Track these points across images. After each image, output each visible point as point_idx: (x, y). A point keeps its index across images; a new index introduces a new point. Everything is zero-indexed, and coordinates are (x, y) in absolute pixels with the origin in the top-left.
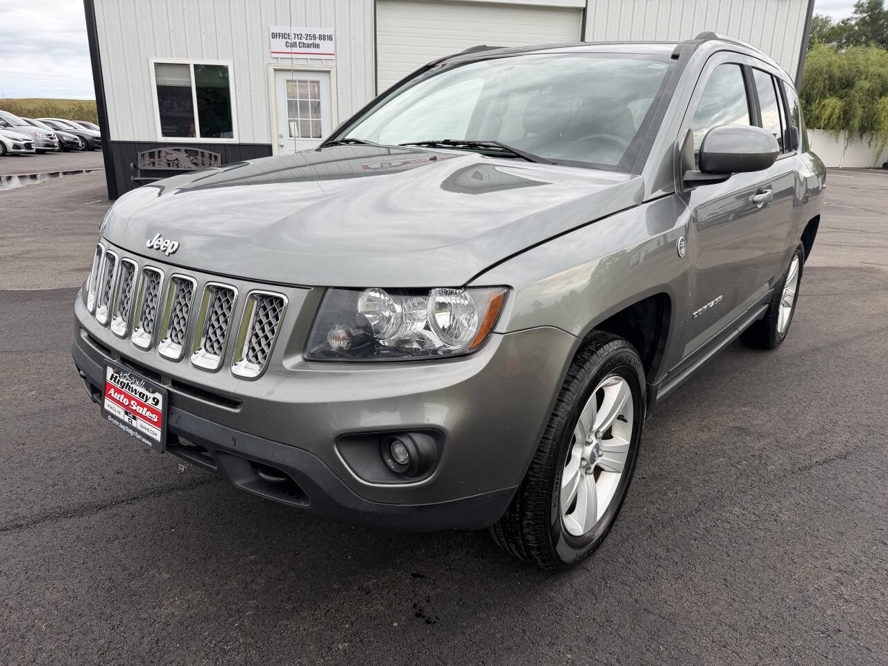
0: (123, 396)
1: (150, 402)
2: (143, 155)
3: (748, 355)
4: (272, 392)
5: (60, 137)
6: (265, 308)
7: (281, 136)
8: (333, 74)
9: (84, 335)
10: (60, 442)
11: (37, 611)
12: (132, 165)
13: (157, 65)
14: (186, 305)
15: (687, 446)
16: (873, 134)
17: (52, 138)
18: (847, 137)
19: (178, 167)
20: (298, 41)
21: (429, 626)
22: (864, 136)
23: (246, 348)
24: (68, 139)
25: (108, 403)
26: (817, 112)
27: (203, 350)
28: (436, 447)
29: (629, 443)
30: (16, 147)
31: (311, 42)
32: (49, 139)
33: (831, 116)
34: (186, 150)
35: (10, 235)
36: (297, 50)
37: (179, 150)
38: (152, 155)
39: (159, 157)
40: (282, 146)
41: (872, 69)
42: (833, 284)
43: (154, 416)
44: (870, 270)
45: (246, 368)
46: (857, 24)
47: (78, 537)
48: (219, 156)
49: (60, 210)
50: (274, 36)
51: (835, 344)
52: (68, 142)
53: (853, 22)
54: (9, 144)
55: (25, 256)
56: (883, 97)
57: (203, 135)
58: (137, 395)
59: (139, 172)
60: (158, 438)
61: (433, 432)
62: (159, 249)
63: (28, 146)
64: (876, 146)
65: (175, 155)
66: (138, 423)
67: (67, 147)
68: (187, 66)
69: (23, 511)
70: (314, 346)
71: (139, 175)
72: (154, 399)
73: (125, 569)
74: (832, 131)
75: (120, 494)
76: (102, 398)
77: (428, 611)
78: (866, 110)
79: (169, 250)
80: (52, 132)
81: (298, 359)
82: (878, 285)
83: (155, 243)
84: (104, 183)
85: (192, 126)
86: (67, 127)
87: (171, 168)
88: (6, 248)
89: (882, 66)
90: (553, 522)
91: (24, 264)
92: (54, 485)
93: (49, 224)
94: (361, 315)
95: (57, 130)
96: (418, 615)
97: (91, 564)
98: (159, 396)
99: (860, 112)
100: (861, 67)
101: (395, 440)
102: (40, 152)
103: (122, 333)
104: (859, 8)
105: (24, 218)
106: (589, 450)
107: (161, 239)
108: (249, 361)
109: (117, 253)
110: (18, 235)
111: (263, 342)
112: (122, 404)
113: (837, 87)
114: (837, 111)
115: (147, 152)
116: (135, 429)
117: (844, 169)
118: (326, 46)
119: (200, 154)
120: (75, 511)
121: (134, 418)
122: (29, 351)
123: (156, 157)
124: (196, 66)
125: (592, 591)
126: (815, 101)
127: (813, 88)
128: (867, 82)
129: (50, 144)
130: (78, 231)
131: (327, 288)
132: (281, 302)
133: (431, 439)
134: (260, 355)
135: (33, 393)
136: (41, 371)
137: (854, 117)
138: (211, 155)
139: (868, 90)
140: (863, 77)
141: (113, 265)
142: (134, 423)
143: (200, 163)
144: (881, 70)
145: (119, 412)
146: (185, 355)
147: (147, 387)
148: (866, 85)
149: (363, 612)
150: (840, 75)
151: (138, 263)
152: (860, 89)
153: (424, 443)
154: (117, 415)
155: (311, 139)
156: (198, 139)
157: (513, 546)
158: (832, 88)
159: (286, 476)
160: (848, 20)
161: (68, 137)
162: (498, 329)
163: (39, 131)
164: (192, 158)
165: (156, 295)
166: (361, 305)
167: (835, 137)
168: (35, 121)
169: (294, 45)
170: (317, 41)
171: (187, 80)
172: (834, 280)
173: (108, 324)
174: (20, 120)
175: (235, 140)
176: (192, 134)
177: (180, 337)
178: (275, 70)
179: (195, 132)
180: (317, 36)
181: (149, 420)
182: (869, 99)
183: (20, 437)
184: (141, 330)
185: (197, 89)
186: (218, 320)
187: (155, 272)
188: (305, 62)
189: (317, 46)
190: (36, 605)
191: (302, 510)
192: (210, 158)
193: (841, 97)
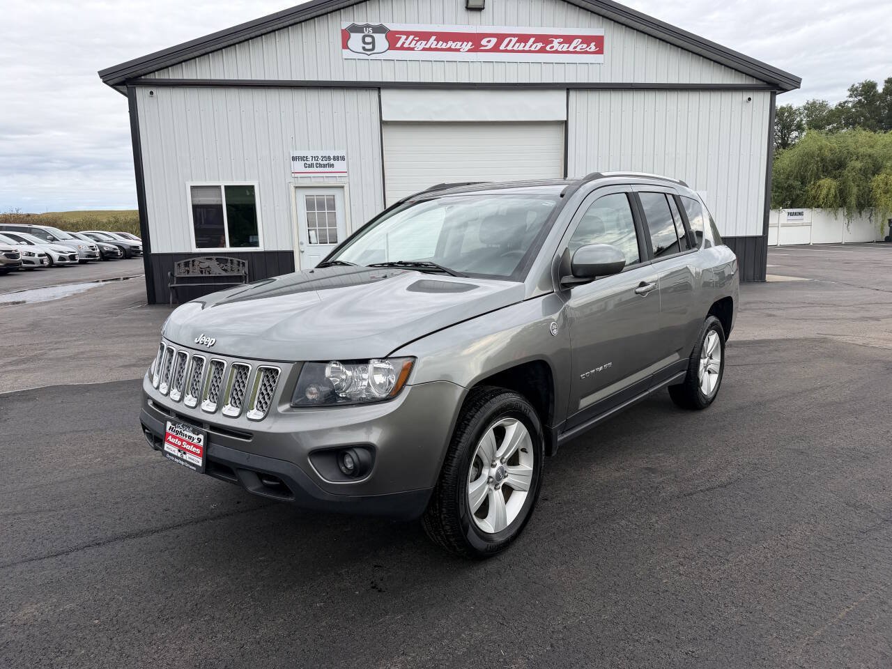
0: (177, 440)
1: (196, 441)
2: (179, 265)
3: (679, 414)
4: (270, 428)
5: (100, 247)
6: (267, 376)
7: (302, 244)
8: (346, 189)
9: (150, 403)
10: (122, 492)
11: (115, 590)
12: (169, 273)
13: (193, 188)
14: (218, 386)
15: (601, 482)
16: (872, 210)
17: (94, 250)
18: (846, 214)
19: (210, 273)
20: (315, 162)
21: (380, 593)
22: (862, 212)
23: (256, 402)
24: (109, 249)
25: (167, 447)
26: (813, 191)
27: (230, 405)
28: (370, 456)
29: (532, 469)
30: (61, 258)
31: (327, 162)
32: (91, 250)
33: (828, 195)
34: (217, 259)
35: (65, 339)
36: (315, 169)
37: (211, 259)
38: (187, 264)
39: (193, 265)
40: (303, 252)
41: (861, 150)
42: (782, 354)
43: (197, 450)
44: (824, 341)
45: (255, 414)
46: (854, 107)
47: (140, 549)
48: (246, 262)
49: (104, 315)
50: (294, 159)
51: (759, 404)
52: (108, 252)
53: (850, 105)
54: (56, 256)
55: (81, 356)
56: (876, 175)
57: (232, 245)
58: (187, 438)
59: (175, 279)
60: (200, 464)
61: (368, 447)
62: (203, 344)
63: (72, 257)
64: (877, 221)
65: (207, 264)
66: (187, 457)
67: (107, 256)
68: (219, 187)
69: (99, 535)
70: (297, 398)
71: (175, 282)
72: (198, 439)
73: (173, 566)
74: (830, 209)
75: (168, 523)
76: (162, 445)
77: (381, 585)
78: (861, 188)
79: (210, 344)
80: (94, 243)
81: (287, 406)
82: (822, 353)
83: (200, 340)
84: (144, 289)
85: (223, 237)
86: (107, 238)
87: (204, 275)
88: (63, 351)
89: (872, 147)
90: (462, 516)
91: (79, 363)
92: (120, 519)
93: (97, 329)
94: (328, 379)
95: (98, 241)
96: (373, 588)
97: (150, 565)
98: (201, 437)
99: (855, 190)
100: (851, 149)
101: (347, 454)
102: (82, 262)
103: (177, 398)
104: (853, 92)
105: (75, 324)
106: (494, 471)
107: (204, 337)
108: (258, 410)
109: (175, 348)
110: (71, 339)
111: (266, 397)
112: (176, 445)
113: (830, 168)
114: (833, 191)
115: (182, 262)
116: (184, 461)
117: (847, 244)
118: (339, 166)
119: (229, 261)
120: (137, 534)
121: (185, 453)
122: (92, 430)
123: (191, 265)
124: (226, 187)
125: (499, 573)
126: (810, 182)
127: (806, 171)
128: (858, 162)
129: (92, 255)
130: (123, 334)
131: (305, 362)
132: (277, 372)
133: (367, 452)
134: (264, 406)
135: (99, 459)
136: (103, 444)
137: (851, 195)
138: (239, 262)
139: (860, 170)
140: (854, 157)
141: (172, 356)
142: (184, 457)
143: (229, 269)
144: (870, 151)
145: (174, 451)
146: (218, 409)
147: (194, 432)
148: (858, 165)
149: (336, 587)
150: (831, 157)
151: (189, 353)
152: (853, 169)
153: (363, 455)
154: (173, 453)
155: (328, 244)
156: (228, 249)
157: (439, 538)
158: (825, 170)
159: (281, 481)
160: (845, 103)
161: (108, 247)
162: (408, 383)
163: (83, 243)
164: (222, 265)
165: (199, 381)
166: (328, 372)
167: (833, 215)
168: (78, 234)
169: (311, 166)
170: (332, 162)
171: (219, 199)
172: (785, 350)
173: (168, 394)
174: (65, 234)
175: (260, 249)
176: (223, 245)
177: (215, 398)
178: (296, 187)
179: (225, 243)
180: (332, 157)
181: (195, 453)
182: (863, 178)
183: (93, 489)
184: (190, 396)
185: (227, 205)
186: (239, 386)
187: (200, 358)
188: (321, 180)
189: (332, 166)
190: (115, 587)
191: (289, 503)
192: (239, 265)
193: (835, 178)
